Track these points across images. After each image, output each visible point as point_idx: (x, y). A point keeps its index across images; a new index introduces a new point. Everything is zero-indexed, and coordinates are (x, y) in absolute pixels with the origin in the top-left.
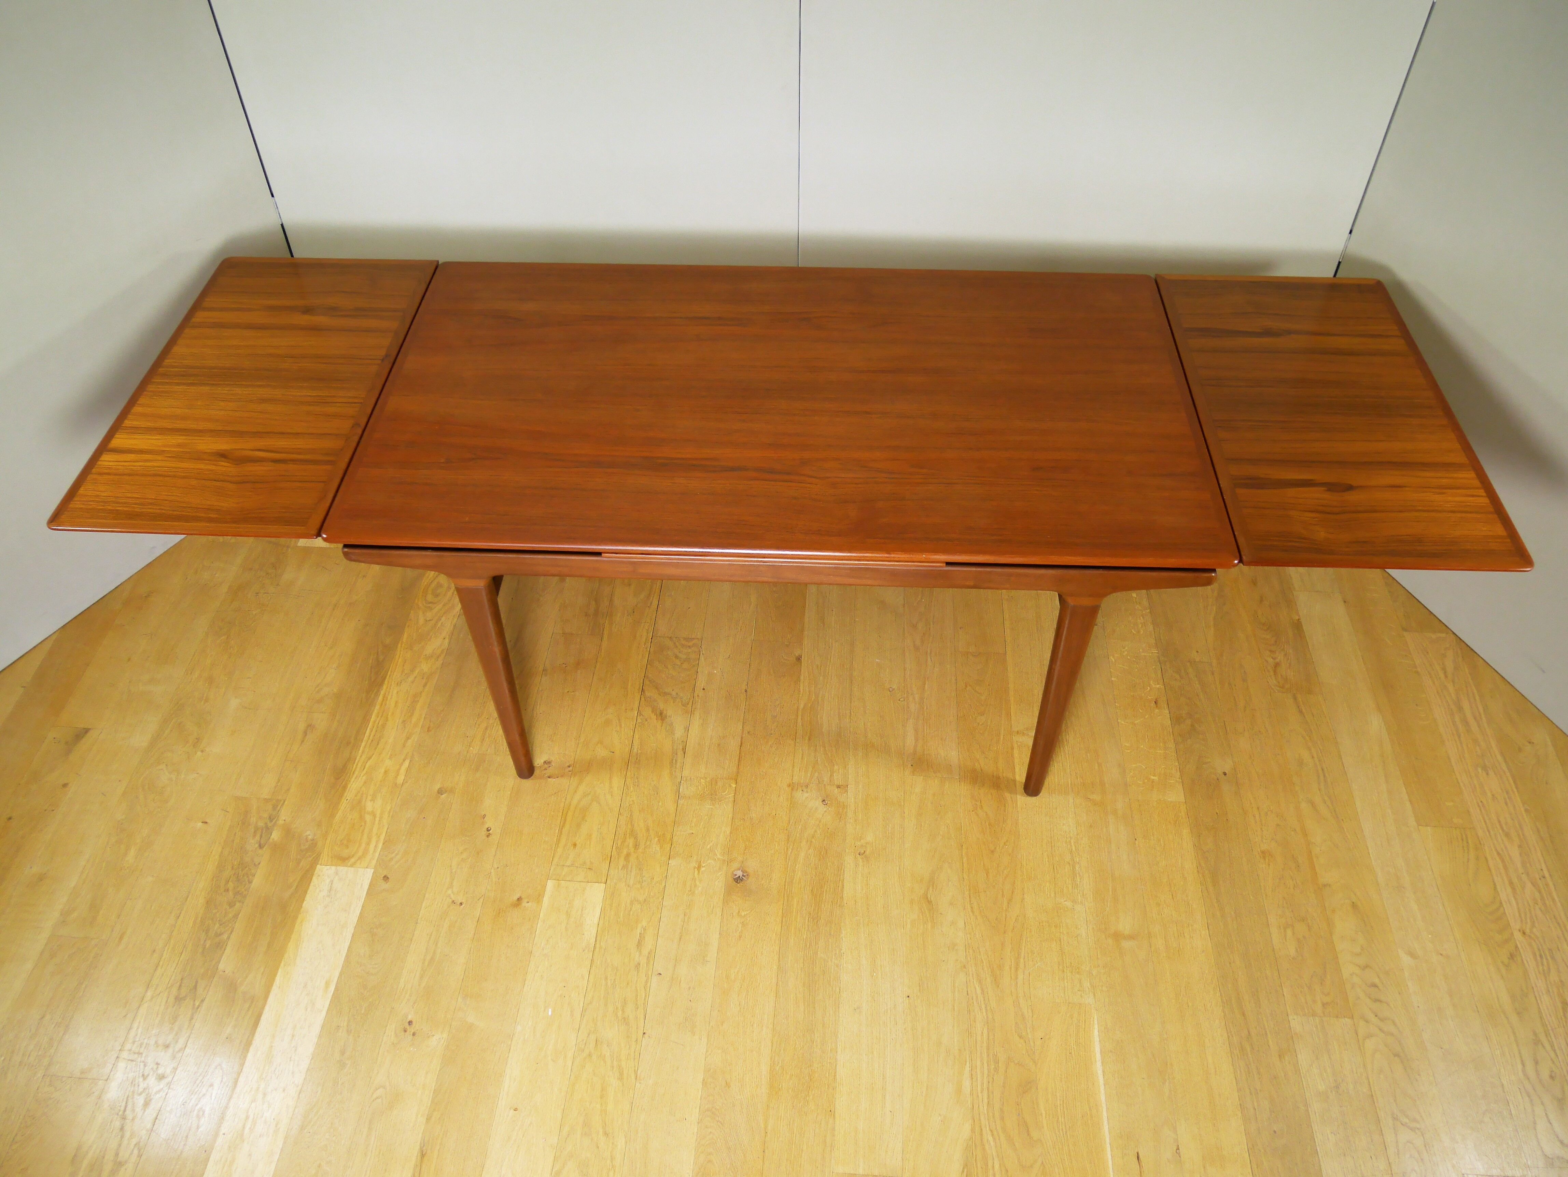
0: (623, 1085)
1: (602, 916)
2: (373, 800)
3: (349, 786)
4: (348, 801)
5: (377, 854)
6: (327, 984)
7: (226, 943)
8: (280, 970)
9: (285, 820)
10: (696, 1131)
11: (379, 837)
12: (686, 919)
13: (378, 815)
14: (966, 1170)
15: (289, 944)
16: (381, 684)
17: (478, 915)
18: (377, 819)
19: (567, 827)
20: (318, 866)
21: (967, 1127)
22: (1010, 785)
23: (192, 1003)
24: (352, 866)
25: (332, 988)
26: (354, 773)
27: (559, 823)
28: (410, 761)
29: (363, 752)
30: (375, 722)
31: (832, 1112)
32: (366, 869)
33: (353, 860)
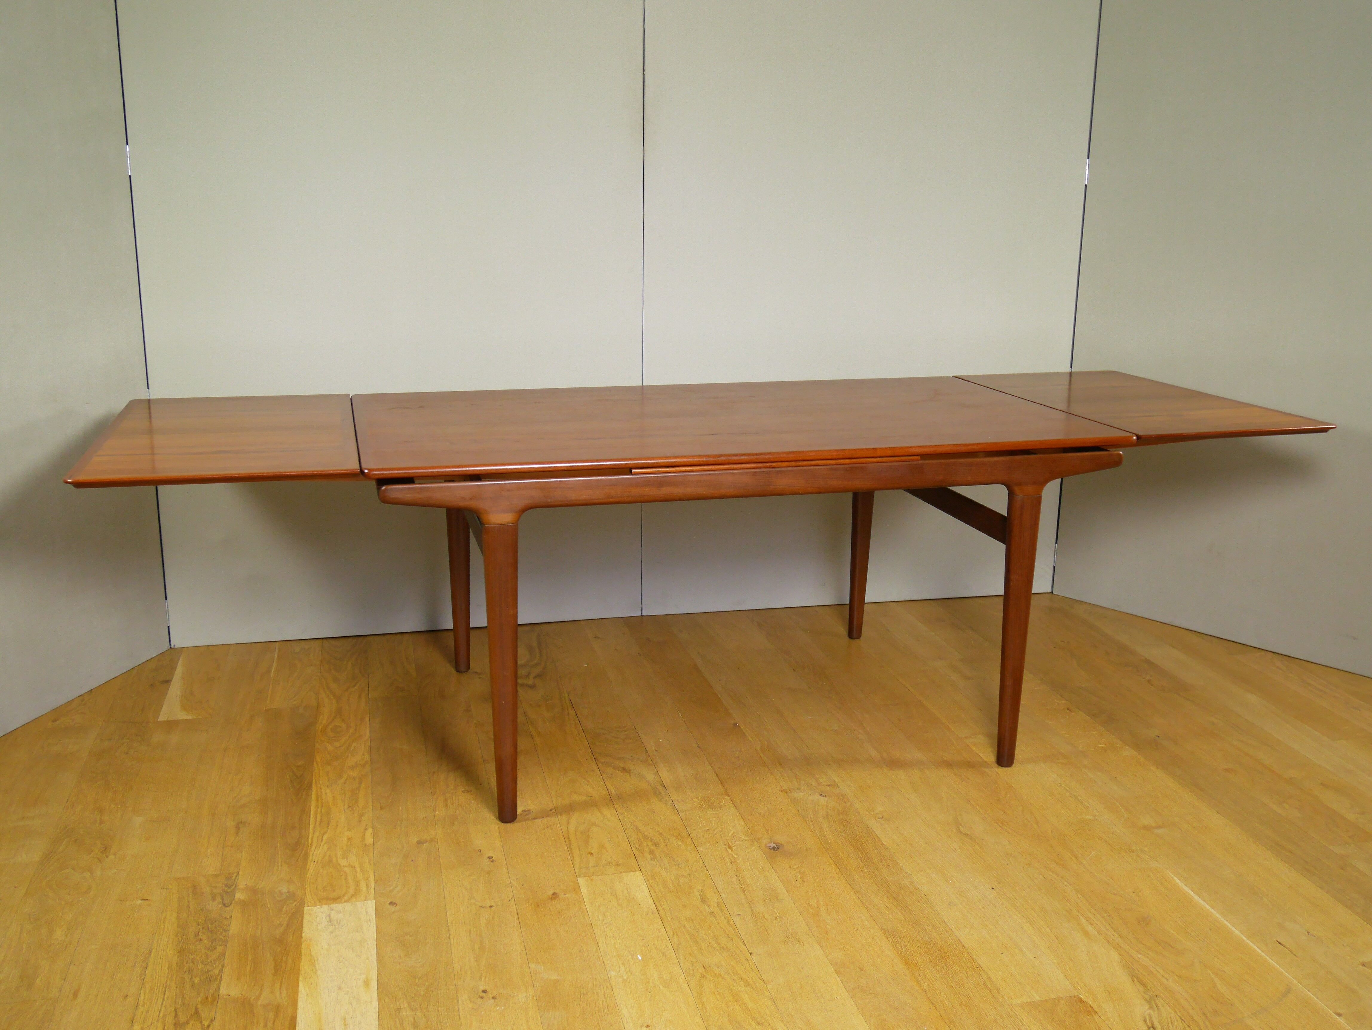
0: (753, 989)
1: (652, 891)
2: (345, 856)
3: (311, 854)
4: (315, 863)
5: (372, 891)
6: (367, 983)
7: (219, 977)
8: (300, 984)
9: (246, 885)
10: (853, 1003)
11: (367, 879)
12: (741, 879)
13: (357, 865)
14: (1135, 979)
15: (302, 964)
16: (310, 787)
17: (516, 911)
18: (358, 870)
19: (574, 845)
20: (306, 909)
21: (1114, 955)
22: (984, 764)
23: (199, 1024)
24: (347, 901)
25: (374, 984)
26: (311, 844)
27: (564, 843)
28: (373, 829)
29: (314, 831)
30: (316, 812)
31: (979, 968)
32: (365, 902)
33: (346, 898)
